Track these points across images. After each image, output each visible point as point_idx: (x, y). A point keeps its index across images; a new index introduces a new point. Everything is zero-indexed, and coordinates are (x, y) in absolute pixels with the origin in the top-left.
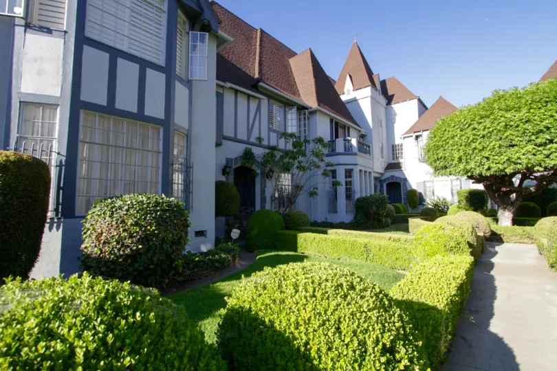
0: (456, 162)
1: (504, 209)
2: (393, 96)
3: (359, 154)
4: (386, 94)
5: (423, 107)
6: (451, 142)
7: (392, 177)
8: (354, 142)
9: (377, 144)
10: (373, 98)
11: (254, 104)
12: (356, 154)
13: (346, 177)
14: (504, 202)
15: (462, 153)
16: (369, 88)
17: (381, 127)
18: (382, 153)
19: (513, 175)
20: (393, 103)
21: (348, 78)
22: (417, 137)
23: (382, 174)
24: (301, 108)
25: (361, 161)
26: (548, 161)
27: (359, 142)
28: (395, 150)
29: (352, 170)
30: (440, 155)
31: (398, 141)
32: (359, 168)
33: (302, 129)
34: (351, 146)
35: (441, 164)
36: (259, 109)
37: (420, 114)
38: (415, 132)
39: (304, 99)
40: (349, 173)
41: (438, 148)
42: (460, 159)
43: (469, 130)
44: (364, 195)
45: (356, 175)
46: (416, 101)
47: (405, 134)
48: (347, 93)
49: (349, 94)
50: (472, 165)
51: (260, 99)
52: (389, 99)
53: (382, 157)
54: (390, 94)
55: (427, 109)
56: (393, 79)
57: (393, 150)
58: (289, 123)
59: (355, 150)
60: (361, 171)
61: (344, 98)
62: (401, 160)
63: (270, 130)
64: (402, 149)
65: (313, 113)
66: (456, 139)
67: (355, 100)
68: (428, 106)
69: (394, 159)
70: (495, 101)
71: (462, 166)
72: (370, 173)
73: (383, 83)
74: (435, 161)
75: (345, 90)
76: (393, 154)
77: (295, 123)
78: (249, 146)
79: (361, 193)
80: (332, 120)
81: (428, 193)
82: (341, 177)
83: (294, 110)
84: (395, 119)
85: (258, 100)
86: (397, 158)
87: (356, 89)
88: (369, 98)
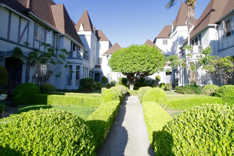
0: (119, 67)
1: (132, 84)
2: (100, 38)
3: (83, 59)
4: (97, 36)
5: (110, 45)
6: (118, 60)
7: (97, 71)
8: (82, 54)
9: (92, 56)
10: (91, 36)
11: (24, 24)
12: (82, 59)
13: (77, 69)
14: (132, 82)
15: (121, 64)
16: (91, 32)
17: (94, 49)
18: (94, 60)
19: (135, 73)
20: (100, 40)
21: (82, 25)
22: (108, 56)
23: (93, 69)
24: (55, 33)
25: (84, 63)
26: (143, 70)
27: (84, 54)
28: (99, 60)
29: (80, 66)
30: (114, 64)
31: (100, 57)
32: (83, 65)
33: (55, 43)
34: (80, 56)
35: (114, 67)
37: (109, 47)
38: (107, 54)
39: (58, 28)
40: (78, 68)
41: (113, 61)
42: (120, 66)
43: (123, 56)
44: (84, 78)
45: (81, 69)
46: (108, 42)
47: (104, 54)
48: (81, 31)
49: (81, 32)
50: (123, 69)
51: (29, 21)
52: (99, 39)
53: (94, 62)
54: (99, 37)
55: (112, 46)
56: (101, 31)
57: (98, 60)
58: (48, 38)
59: (82, 58)
60: (84, 67)
61: (79, 33)
62: (101, 65)
63: (35, 40)
64: (102, 60)
65: (62, 36)
66: (120, 59)
67: (84, 35)
68: (113, 45)
69: (98, 63)
70: (132, 48)
71: (120, 69)
72: (88, 68)
73: (97, 31)
74: (112, 66)
75: (80, 30)
76: (98, 62)
77: (51, 39)
78: (19, 47)
79: (83, 77)
80: (72, 42)
81: (110, 78)
82: (74, 69)
83: (51, 32)
84: (100, 47)
85: (27, 21)
86: (100, 63)
87: (85, 31)
88: (90, 36)
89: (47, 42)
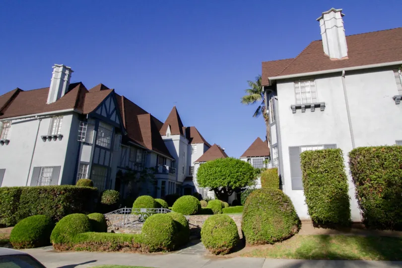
2: (192, 138)
4: (188, 136)
7: (188, 185)
9: (181, 165)
10: (181, 141)
11: (124, 150)
12: (168, 174)
13: (162, 184)
16: (179, 136)
17: (184, 156)
18: (183, 170)
20: (192, 142)
21: (169, 127)
23: (182, 183)
24: (144, 150)
25: (171, 177)
27: (169, 168)
28: (190, 169)
29: (165, 181)
31: (192, 165)
32: (169, 180)
33: (143, 160)
34: (166, 169)
36: (126, 152)
37: (205, 151)
38: (200, 160)
39: (146, 146)
40: (164, 183)
44: (170, 194)
45: (167, 184)
47: (196, 162)
49: (168, 136)
52: (190, 140)
53: (183, 173)
54: (191, 137)
56: (194, 128)
58: (138, 157)
59: (168, 172)
60: (169, 182)
61: (165, 137)
63: (129, 161)
64: (193, 169)
65: (149, 152)
67: (171, 140)
69: (189, 174)
72: (174, 183)
73: (188, 130)
75: (167, 134)
76: (189, 172)
77: (140, 157)
78: (121, 169)
79: (169, 193)
80: (158, 155)
81: (204, 195)
82: (160, 185)
83: (141, 151)
86: (192, 174)
87: (172, 134)
88: (179, 141)
89: (138, 160)
